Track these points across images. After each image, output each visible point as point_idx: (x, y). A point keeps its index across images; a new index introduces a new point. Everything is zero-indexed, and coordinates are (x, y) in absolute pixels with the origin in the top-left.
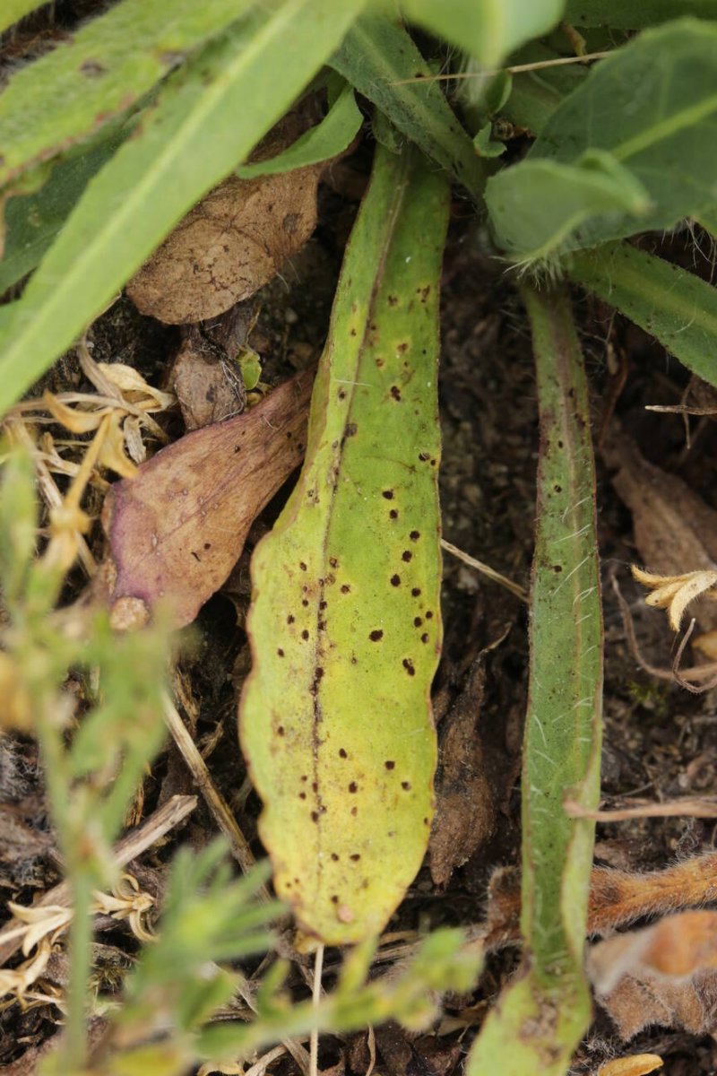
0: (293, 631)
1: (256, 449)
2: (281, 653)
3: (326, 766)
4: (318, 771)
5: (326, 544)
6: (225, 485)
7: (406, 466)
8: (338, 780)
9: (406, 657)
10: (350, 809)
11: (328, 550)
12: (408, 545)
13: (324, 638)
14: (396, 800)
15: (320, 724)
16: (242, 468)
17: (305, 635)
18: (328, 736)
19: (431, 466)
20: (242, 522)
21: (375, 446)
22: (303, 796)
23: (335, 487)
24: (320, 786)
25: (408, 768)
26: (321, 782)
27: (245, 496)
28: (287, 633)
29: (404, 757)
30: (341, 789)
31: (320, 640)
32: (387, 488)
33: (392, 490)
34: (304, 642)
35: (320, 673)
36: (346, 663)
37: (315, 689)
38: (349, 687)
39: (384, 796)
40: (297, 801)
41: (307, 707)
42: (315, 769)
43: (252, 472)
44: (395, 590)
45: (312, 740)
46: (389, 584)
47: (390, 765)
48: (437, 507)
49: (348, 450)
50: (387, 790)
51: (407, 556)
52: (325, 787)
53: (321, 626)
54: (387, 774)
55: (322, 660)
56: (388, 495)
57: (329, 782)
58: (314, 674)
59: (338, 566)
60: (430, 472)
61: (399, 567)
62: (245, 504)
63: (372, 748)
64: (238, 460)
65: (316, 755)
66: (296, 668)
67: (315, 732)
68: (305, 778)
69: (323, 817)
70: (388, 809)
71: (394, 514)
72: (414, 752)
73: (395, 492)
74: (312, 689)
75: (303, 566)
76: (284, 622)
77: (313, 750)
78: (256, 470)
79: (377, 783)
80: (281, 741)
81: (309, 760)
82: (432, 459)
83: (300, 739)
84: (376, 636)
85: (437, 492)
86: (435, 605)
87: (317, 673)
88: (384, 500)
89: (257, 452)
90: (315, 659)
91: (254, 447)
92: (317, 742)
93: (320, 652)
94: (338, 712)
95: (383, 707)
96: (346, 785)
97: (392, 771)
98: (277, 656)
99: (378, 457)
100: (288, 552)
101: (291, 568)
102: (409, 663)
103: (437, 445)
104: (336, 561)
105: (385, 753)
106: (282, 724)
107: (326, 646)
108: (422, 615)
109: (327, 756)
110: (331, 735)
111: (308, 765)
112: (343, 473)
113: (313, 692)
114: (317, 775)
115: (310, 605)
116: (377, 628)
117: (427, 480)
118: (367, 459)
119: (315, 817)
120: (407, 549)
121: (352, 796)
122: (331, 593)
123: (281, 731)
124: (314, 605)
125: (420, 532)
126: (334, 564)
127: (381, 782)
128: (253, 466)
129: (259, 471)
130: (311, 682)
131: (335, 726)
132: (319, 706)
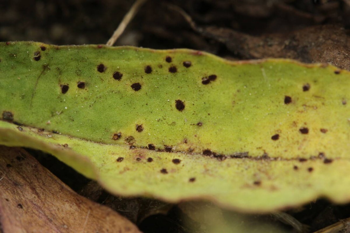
0: (173, 170)
1: (20, 192)
2: (192, 180)
3: (286, 151)
4: (289, 157)
5: (101, 142)
6: (48, 219)
7: (43, 73)
8: (298, 142)
9: (200, 82)
10: (322, 134)
11: (105, 140)
12: (108, 75)
13: (179, 148)
14: (317, 97)
15: (250, 154)
16: (35, 205)
17: (176, 161)
18: (260, 148)
19: (46, 51)
20: (79, 207)
21: (23, 97)
22: (310, 170)
23: (54, 132)
24: (301, 156)
25: (292, 86)
26: (298, 156)
27: (58, 204)
28: (176, 175)
29: (282, 88)
30: (305, 140)
31: (180, 152)
32: (59, 90)
33: (61, 86)
34: (182, 163)
35: (207, 153)
36: (201, 132)
37: (220, 157)
38: (221, 130)
39: (313, 107)
40: (315, 174)
41: (236, 164)
42: (287, 160)
43: (39, 197)
44: (144, 88)
45: (263, 161)
46: (139, 93)
47: (288, 100)
48: (81, 48)
49: (24, 120)
50: (307, 104)
51: (117, 76)
52: (303, 153)
53: (168, 150)
54: (294, 103)
55: (197, 150)
56: (65, 89)
57: (299, 149)
58: (208, 157)
59: (120, 133)
60: (51, 52)
61: (125, 84)
62: (64, 204)
63: (272, 114)
64: (28, 207)
65: (276, 159)
66: (204, 169)
67: (256, 159)
68: (296, 168)
69: (328, 155)
70: (323, 104)
71: (81, 86)
72: (279, 80)
73: (63, 84)
74: (221, 160)
75: (120, 160)
76: (166, 176)
77: (271, 161)
78: (37, 194)
79: (302, 112)
80: (266, 183)
81: (280, 164)
82: (40, 50)
83: (263, 170)
84: (180, 106)
85: (68, 46)
86: (160, 54)
87: (208, 155)
88: (69, 93)
89: (22, 192)
90: (196, 156)
91: (18, 194)
92: (265, 157)
93: (190, 151)
94: (241, 140)
95: (239, 103)
96: (302, 136)
97: (293, 98)
98: (195, 183)
99: (33, 96)
100: (109, 170)
101: (122, 169)
102: (205, 79)
103: (29, 45)
104: (115, 135)
105: (277, 104)
106: (251, 182)
107: (185, 147)
108: (167, 66)
109: (277, 150)
110: (260, 145)
111: (284, 164)
112: (43, 125)
113: (223, 158)
114: (293, 159)
115: (151, 157)
116: (174, 104)
117: (58, 55)
118: (33, 104)
119: (328, 161)
120: (111, 76)
121: (311, 132)
122: (141, 140)
123: (257, 183)
124: (151, 154)
125: (99, 64)
126: (118, 137)
127: (301, 108)
128: (34, 195)
129: (38, 191)
130: (215, 159)
131: (252, 143)
132: (235, 154)
